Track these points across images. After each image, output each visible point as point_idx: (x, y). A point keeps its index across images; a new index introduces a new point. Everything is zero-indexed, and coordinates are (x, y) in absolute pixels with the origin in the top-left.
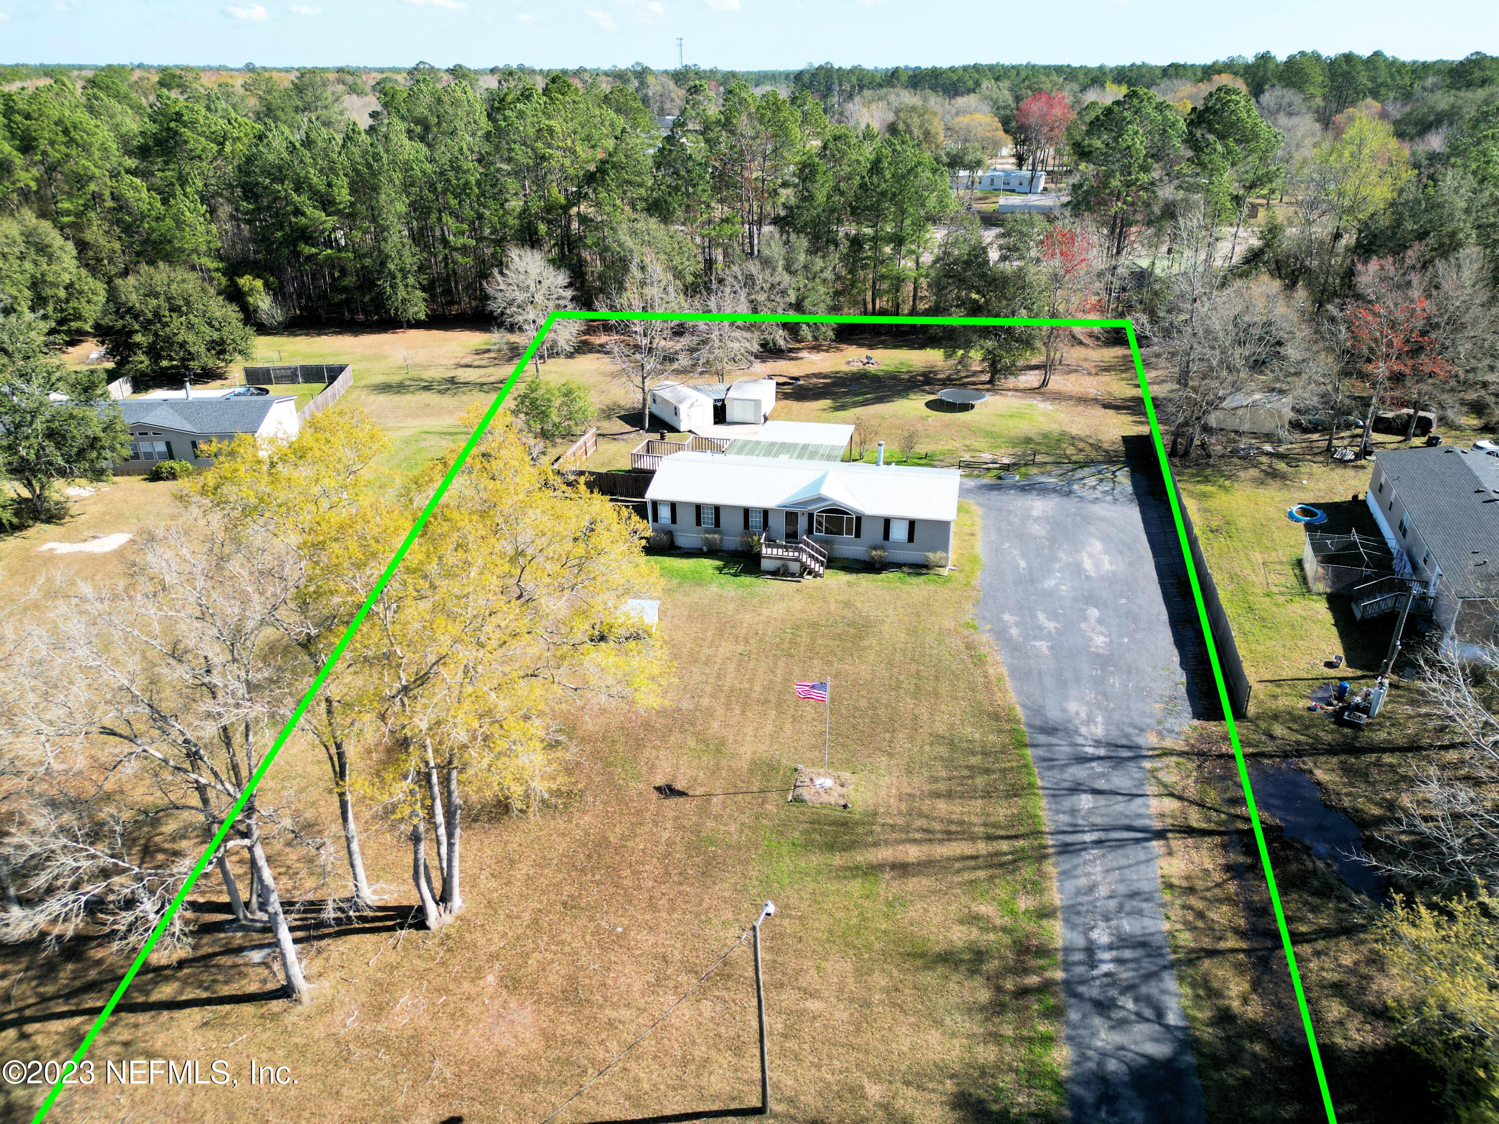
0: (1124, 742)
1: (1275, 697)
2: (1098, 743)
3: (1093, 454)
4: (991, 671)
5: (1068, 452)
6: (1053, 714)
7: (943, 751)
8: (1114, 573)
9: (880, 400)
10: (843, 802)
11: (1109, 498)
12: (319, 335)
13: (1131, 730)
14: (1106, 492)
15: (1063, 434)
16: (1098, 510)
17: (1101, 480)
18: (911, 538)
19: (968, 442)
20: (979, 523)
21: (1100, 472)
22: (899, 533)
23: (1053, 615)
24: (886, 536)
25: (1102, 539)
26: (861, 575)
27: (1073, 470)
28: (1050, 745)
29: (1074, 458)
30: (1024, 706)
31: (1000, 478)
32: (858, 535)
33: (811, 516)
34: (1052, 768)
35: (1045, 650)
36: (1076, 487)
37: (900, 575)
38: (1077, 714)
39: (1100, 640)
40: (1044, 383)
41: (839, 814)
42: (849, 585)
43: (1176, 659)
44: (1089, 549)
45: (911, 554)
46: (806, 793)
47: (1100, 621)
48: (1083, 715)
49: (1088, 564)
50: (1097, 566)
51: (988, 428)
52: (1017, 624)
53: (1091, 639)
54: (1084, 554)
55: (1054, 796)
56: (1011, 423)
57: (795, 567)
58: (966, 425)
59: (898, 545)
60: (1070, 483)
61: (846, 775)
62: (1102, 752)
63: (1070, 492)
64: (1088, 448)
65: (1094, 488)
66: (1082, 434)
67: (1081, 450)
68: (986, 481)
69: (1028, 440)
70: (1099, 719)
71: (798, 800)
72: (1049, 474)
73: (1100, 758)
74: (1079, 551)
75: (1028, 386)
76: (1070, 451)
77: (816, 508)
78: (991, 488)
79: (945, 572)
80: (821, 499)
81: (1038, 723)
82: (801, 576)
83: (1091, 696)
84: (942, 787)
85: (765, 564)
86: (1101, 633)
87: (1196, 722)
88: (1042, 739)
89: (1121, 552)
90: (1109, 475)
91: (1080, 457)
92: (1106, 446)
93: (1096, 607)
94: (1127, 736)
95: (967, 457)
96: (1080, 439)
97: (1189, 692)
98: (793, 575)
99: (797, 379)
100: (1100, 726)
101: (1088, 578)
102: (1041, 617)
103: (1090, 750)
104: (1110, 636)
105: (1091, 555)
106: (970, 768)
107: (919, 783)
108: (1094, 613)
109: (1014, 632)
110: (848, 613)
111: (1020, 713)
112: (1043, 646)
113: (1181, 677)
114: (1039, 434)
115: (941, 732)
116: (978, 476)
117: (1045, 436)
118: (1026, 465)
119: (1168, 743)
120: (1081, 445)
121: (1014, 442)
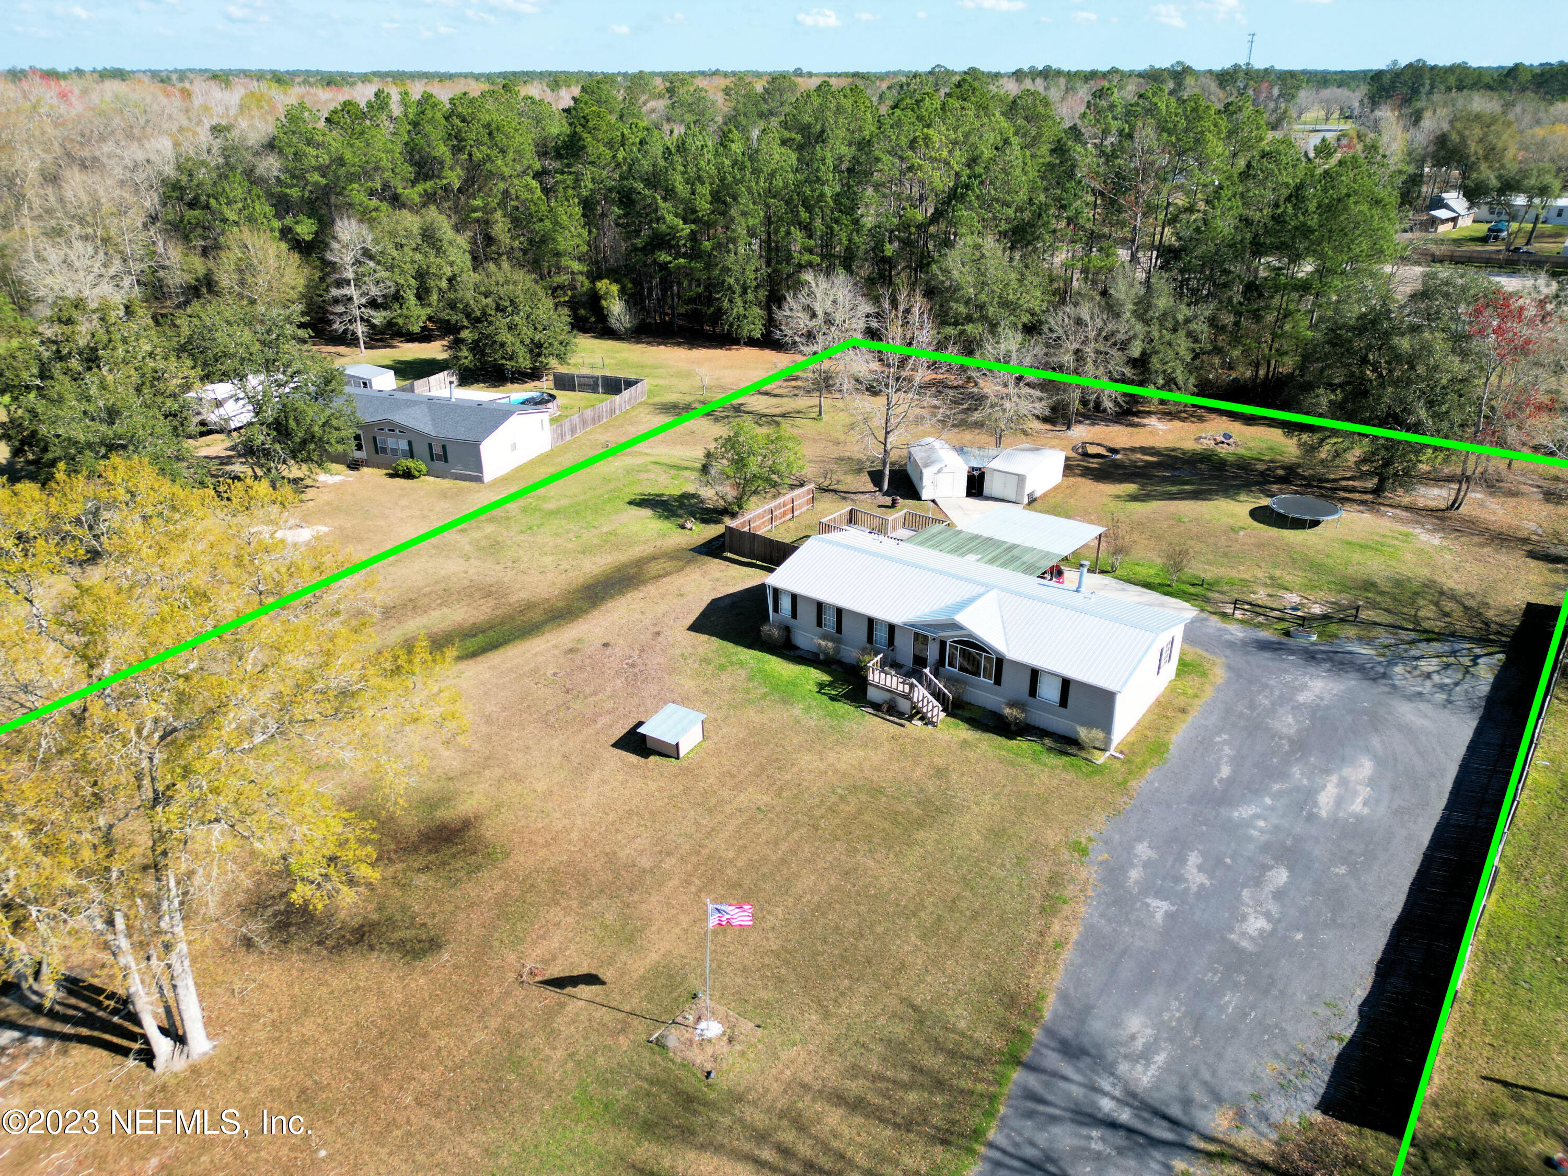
0: (1175, 1111)
1: (1495, 1117)
2: (1131, 1098)
3: (1461, 624)
4: (1056, 928)
5: (1422, 613)
6: (1097, 1026)
7: (900, 1031)
8: (1359, 819)
9: (1196, 496)
10: (708, 1067)
11: (1441, 697)
12: (660, 344)
13: (1199, 1095)
14: (1442, 687)
15: (1429, 585)
16: (1406, 711)
17: (1447, 666)
18: (1064, 702)
19: (1278, 573)
20: (1209, 692)
21: (1453, 653)
22: (1049, 692)
23: (1212, 865)
24: (1033, 692)
25: (1379, 762)
26: (987, 736)
27: (1412, 642)
28: (1055, 1074)
29: (1427, 625)
30: (1064, 997)
31: (1287, 634)
32: (998, 682)
33: (943, 644)
34: (1030, 1115)
35: (1159, 917)
36: (1399, 669)
37: (1037, 747)
38: (1133, 1037)
39: (1256, 924)
40: (1455, 505)
41: (691, 1084)
42: (965, 744)
43: (1361, 994)
44: (1347, 772)
45: (1058, 722)
46: (673, 1038)
47: (1279, 895)
48: (1139, 1044)
49: (1326, 798)
50: (1339, 801)
51: (1320, 558)
52: (1147, 864)
53: (1244, 918)
54: (1334, 778)
55: (998, 1164)
56: (1356, 557)
57: (904, 705)
58: (1289, 548)
59: (1046, 706)
60: (1391, 663)
61: (747, 1026)
62: (1125, 1116)
63: (1384, 676)
64: (1458, 611)
65: (1428, 676)
66: (1460, 588)
67: (1446, 615)
68: (1265, 635)
69: (1369, 585)
70: (1160, 1058)
71: (660, 1043)
72: (1369, 642)
73: (1113, 1125)
74: (1327, 772)
75: (1432, 504)
76: (1427, 612)
77: (950, 636)
78: (1264, 646)
79: (1100, 758)
80: (956, 626)
81: (1066, 1032)
82: (910, 719)
83: (1175, 1012)
84: (854, 1087)
85: (872, 694)
86: (1268, 916)
87: (1318, 1117)
88: (1053, 1060)
89: (1394, 788)
90: (1466, 661)
91: (1438, 625)
92: (1490, 614)
93: (1290, 869)
94: (1187, 1103)
95: (1261, 596)
96: (1453, 597)
97: (1343, 1059)
98: (900, 715)
99: (1114, 451)
100: (1152, 1071)
101: (1311, 818)
102: (1194, 859)
103: (1106, 1105)
104: (1276, 922)
105: (1344, 783)
106: (916, 1069)
107: (830, 1073)
108: (1280, 876)
109: (1135, 874)
110: (931, 787)
111: (1050, 1008)
112: (1160, 908)
113: (1348, 1026)
114: (1389, 579)
115: (918, 1001)
116: (1259, 625)
117: (1398, 583)
118: (1342, 620)
119: (1244, 1139)
120: (1449, 606)
121: (1343, 586)
